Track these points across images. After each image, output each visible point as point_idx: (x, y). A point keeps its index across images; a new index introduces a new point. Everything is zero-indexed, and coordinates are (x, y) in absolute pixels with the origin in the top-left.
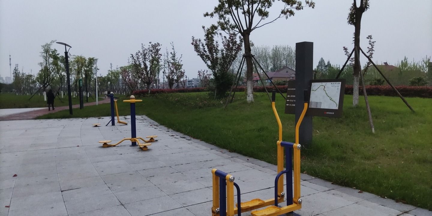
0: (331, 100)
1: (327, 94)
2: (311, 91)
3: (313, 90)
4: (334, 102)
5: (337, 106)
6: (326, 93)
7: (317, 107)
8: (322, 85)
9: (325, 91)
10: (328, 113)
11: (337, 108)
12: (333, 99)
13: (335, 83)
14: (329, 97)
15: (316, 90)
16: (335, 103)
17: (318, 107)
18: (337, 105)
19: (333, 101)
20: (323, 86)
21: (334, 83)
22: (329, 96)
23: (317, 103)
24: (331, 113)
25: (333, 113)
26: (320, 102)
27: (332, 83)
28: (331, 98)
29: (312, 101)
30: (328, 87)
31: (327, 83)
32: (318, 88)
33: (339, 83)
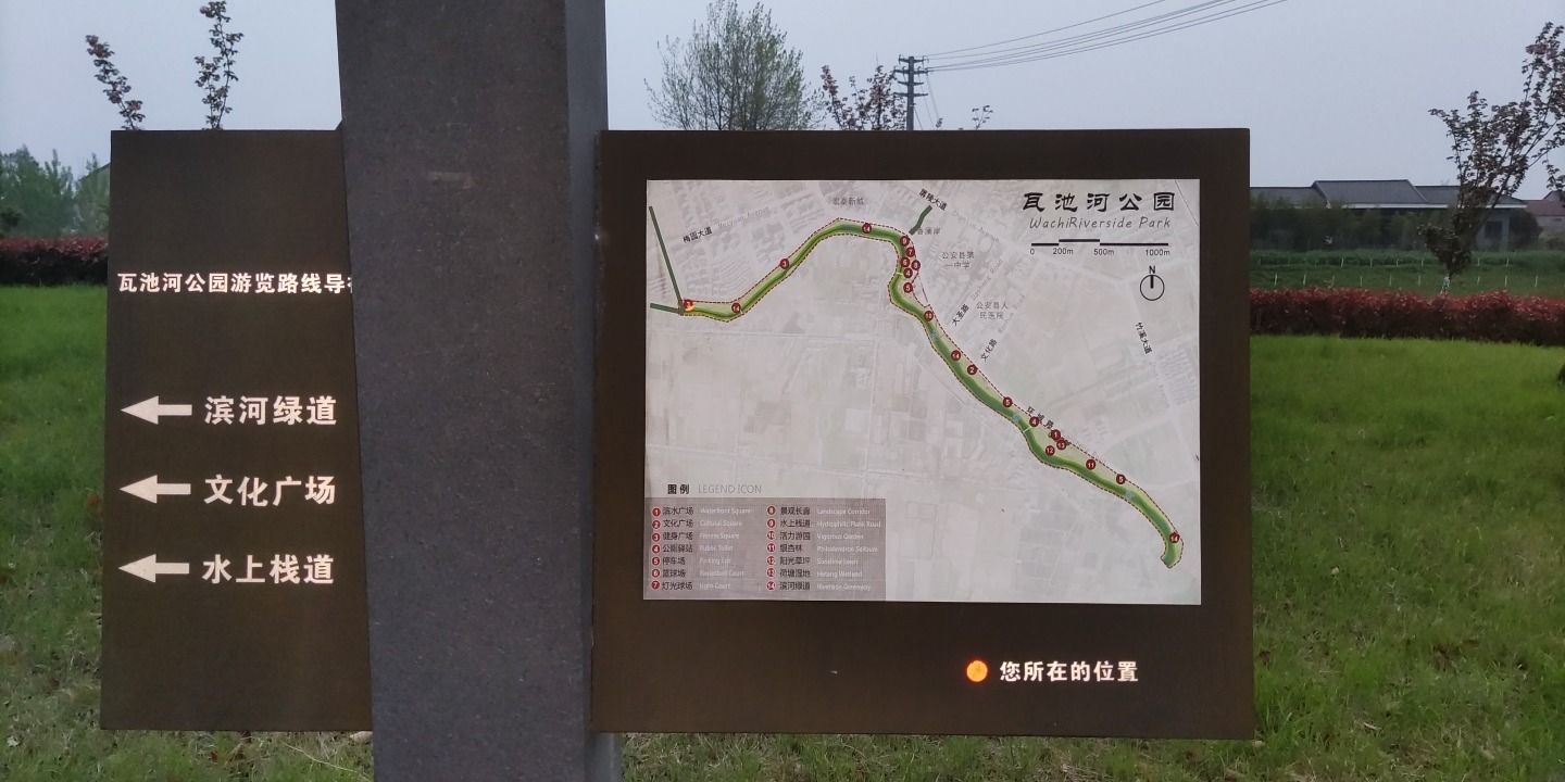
0: (1047, 457)
1: (967, 376)
2: (655, 317)
3: (683, 307)
4: (1117, 486)
10: (1033, 671)
13: (1097, 200)
15: (737, 309)
17: (833, 581)
23: (794, 518)
24: (1079, 670)
25: (1128, 670)
26: (853, 503)
27: (1033, 200)
28: (1055, 435)
29: (693, 493)
30: (969, 260)
31: (936, 187)
32: (785, 265)
33: (1164, 199)
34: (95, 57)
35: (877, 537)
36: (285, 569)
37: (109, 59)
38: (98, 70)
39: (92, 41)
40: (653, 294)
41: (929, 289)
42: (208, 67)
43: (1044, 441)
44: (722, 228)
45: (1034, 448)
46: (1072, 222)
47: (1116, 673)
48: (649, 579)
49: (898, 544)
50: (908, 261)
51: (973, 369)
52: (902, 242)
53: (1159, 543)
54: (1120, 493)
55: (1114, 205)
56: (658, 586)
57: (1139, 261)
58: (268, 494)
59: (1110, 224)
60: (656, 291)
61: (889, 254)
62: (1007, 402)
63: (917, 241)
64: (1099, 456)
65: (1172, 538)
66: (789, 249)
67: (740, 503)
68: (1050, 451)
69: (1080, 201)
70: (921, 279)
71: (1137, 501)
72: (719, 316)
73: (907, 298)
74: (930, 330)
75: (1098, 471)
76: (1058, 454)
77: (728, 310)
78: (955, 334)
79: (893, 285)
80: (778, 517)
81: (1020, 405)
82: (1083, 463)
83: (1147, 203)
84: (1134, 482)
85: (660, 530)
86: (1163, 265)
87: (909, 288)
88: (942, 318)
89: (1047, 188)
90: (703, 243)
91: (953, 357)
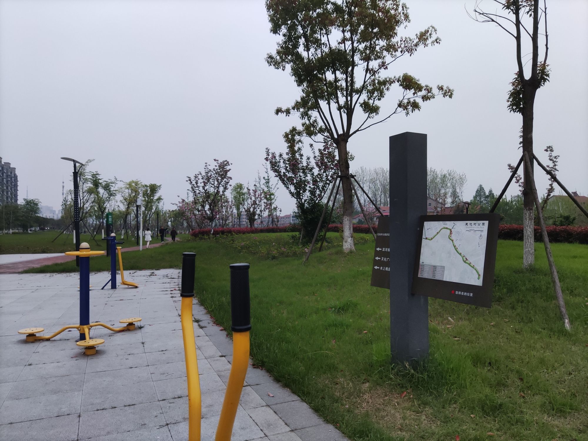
0: (465, 262)
1: (456, 249)
2: (423, 240)
3: (426, 239)
4: (473, 267)
5: (478, 279)
6: (455, 246)
7: (434, 275)
8: (446, 226)
9: (452, 241)
10: (460, 293)
11: (479, 282)
12: (470, 260)
13: (475, 224)
14: (460, 254)
15: (432, 239)
16: (475, 271)
17: (438, 277)
18: (479, 275)
19: (470, 264)
20: (447, 228)
21: (473, 222)
22: (460, 252)
23: (435, 267)
24: (465, 294)
25: (471, 294)
26: (441, 266)
27: (467, 224)
29: (424, 263)
30: (458, 233)
31: (455, 222)
32: (438, 233)
33: (483, 224)
35: (443, 271)
41: (453, 237)
43: (465, 259)
44: (431, 228)
45: (463, 260)
46: (471, 227)
48: (419, 274)
49: (446, 273)
50: (451, 233)
52: (451, 230)
54: (473, 268)
55: (477, 225)
56: (419, 276)
57: (479, 233)
58: (386, 260)
59: (476, 227)
60: (424, 237)
61: (449, 231)
64: (471, 262)
66: (438, 231)
67: (429, 265)
69: (473, 224)
70: (453, 235)
71: (476, 269)
72: (430, 240)
73: (450, 238)
75: (471, 264)
76: (466, 261)
77: (431, 239)
78: (456, 244)
79: (449, 236)
80: (433, 268)
81: (462, 254)
82: (469, 263)
83: (481, 224)
84: (476, 267)
85: (420, 268)
87: (451, 236)
88: (454, 241)
89: (469, 222)
90: (429, 230)
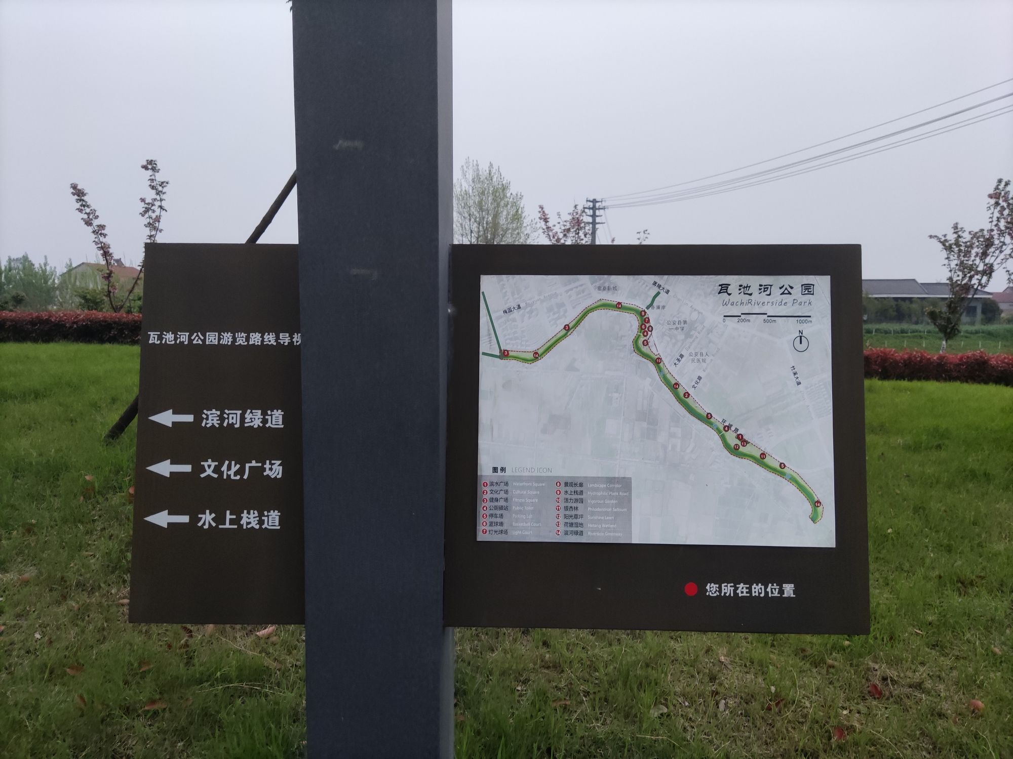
0: (735, 451)
1: (683, 399)
2: (485, 364)
3: (504, 355)
4: (780, 470)
5: (814, 519)
7: (574, 522)
8: (611, 298)
9: (657, 362)
10: (727, 589)
11: (817, 534)
12: (762, 442)
13: (764, 288)
14: (707, 419)
15: (537, 356)
17: (599, 532)
19: (761, 459)
20: (619, 306)
21: (754, 281)
22: (705, 407)
23: (573, 486)
24: (757, 589)
25: (789, 590)
26: (611, 480)
27: (724, 288)
28: (740, 437)
29: (508, 473)
30: (683, 326)
31: (662, 280)
32: (567, 328)
33: (808, 289)
34: (76, 197)
35: (626, 502)
36: (250, 519)
37: (85, 198)
38: (78, 205)
39: (74, 187)
40: (484, 347)
41: (658, 344)
42: (148, 204)
43: (732, 440)
44: (527, 305)
45: (726, 445)
46: (750, 302)
47: (781, 591)
48: (480, 528)
49: (640, 505)
50: (645, 327)
51: (687, 395)
52: (642, 314)
53: (808, 507)
54: (782, 475)
55: (776, 291)
56: (486, 533)
57: (791, 328)
58: (240, 472)
59: (773, 304)
60: (485, 345)
61: (634, 322)
62: (709, 416)
63: (651, 314)
64: (768, 451)
65: (817, 504)
66: (569, 319)
67: (539, 479)
68: (736, 448)
69: (754, 289)
70: (654, 338)
71: (793, 480)
72: (525, 360)
73: (645, 349)
74: (660, 370)
75: (767, 460)
76: (742, 449)
77: (531, 356)
78: (675, 372)
79: (636, 341)
80: (563, 488)
81: (717, 418)
82: (758, 455)
83: (797, 291)
84: (792, 467)
85: (488, 496)
86: (808, 329)
87: (646, 343)
88: (667, 362)
89: (733, 280)
90: (516, 314)
91: (675, 387)
